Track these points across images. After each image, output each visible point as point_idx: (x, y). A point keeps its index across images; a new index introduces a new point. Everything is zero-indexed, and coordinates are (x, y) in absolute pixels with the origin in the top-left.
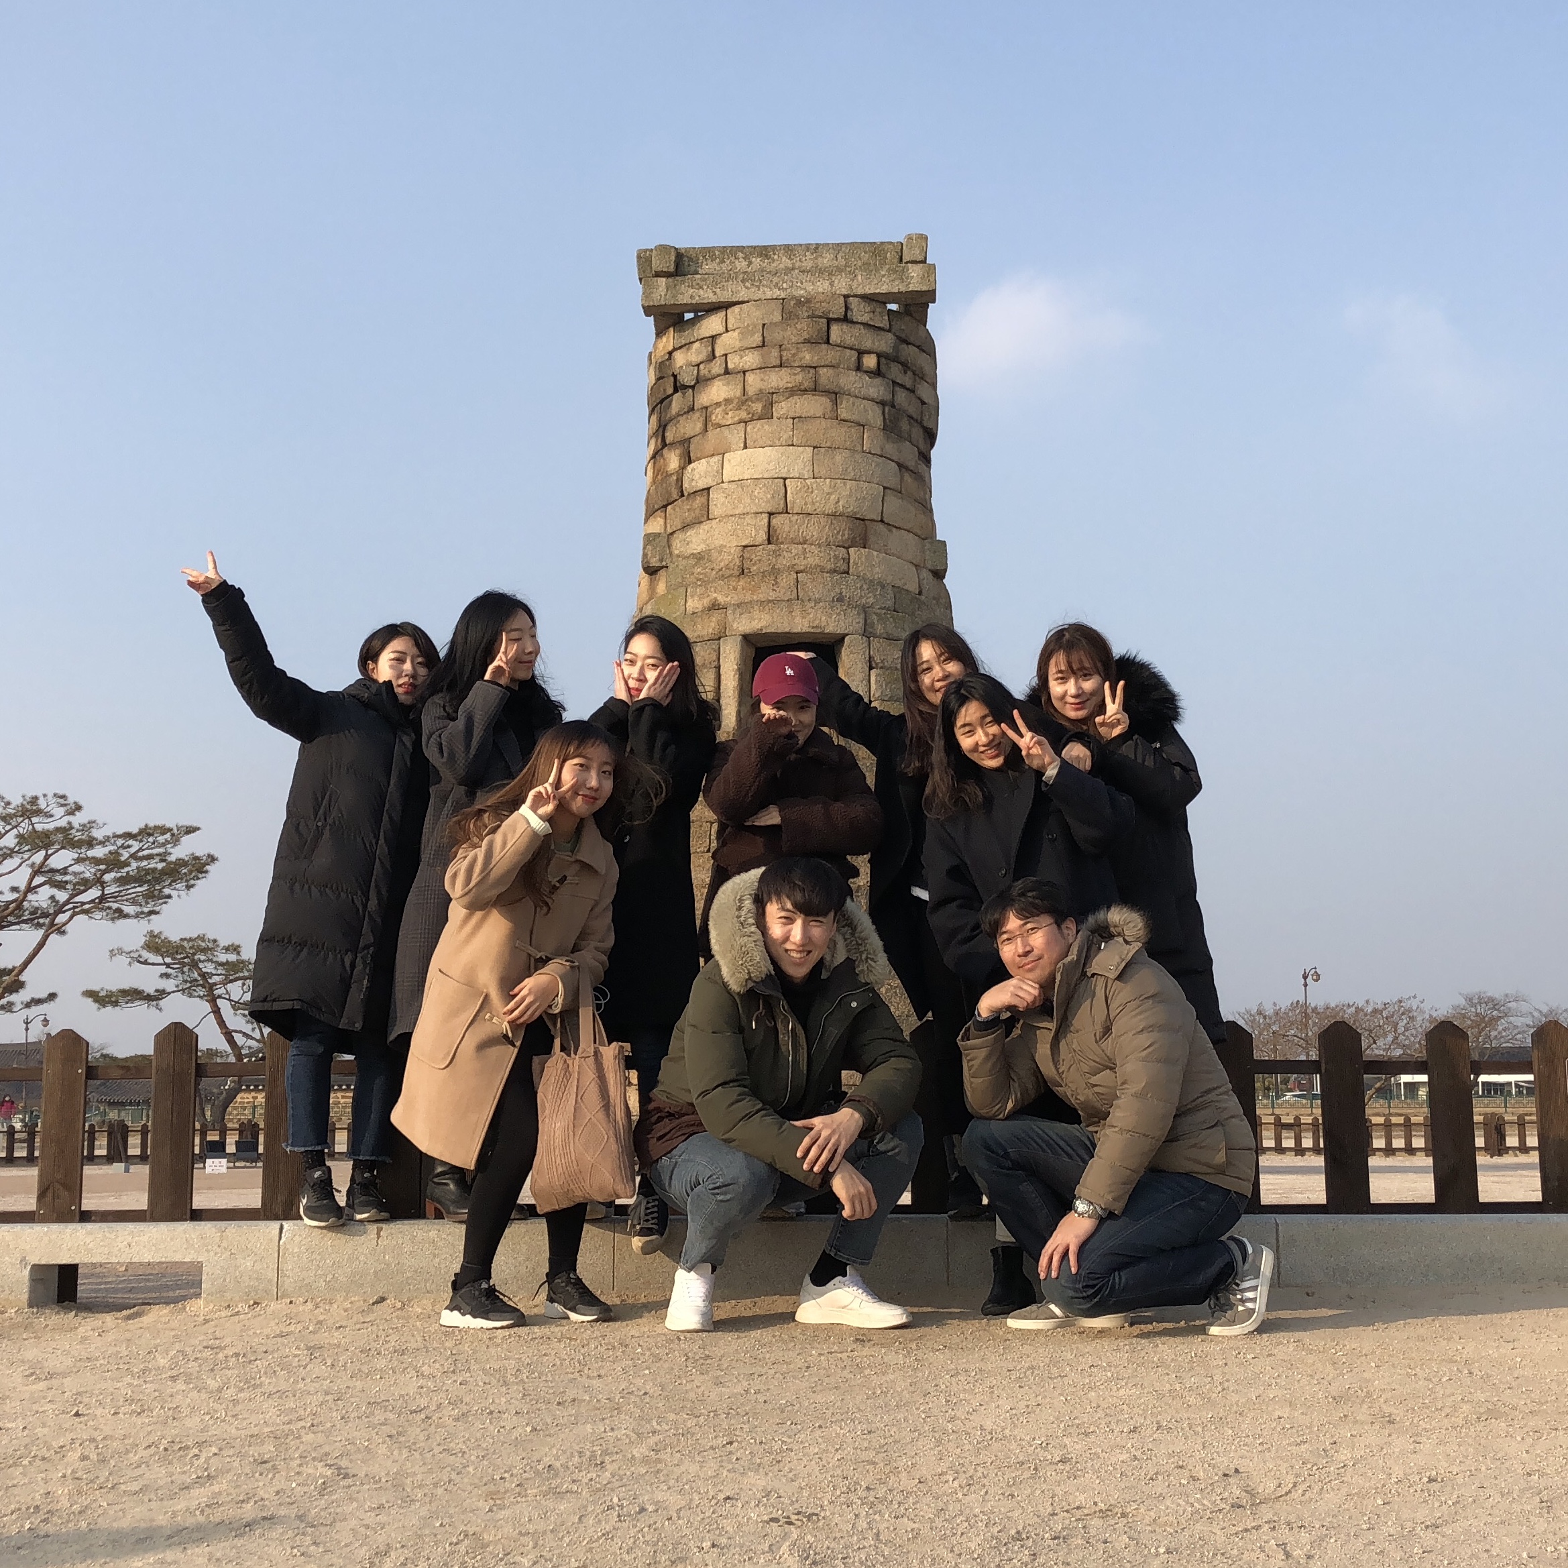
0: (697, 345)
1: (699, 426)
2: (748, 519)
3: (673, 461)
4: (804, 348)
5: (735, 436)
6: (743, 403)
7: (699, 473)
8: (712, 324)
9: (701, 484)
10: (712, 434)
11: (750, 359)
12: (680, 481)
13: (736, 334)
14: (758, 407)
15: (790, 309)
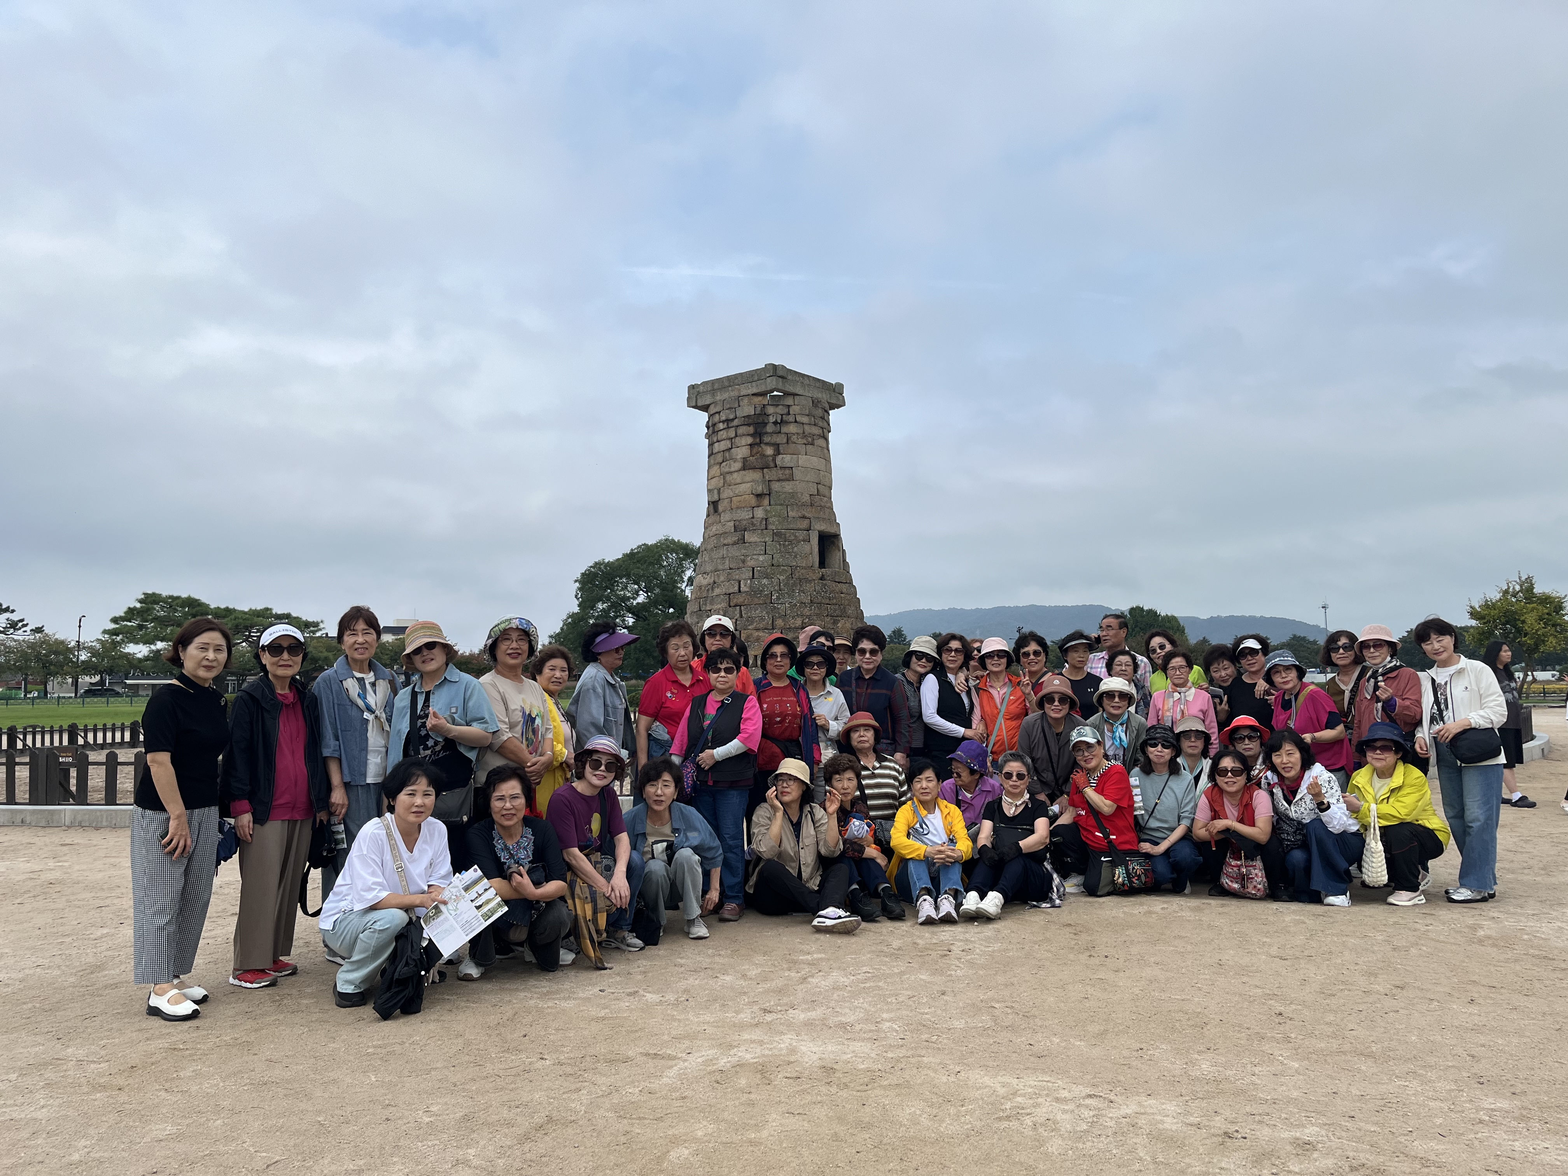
0: (780, 407)
1: (785, 441)
2: (811, 484)
3: (769, 451)
4: (821, 420)
5: (802, 449)
7: (785, 459)
8: (789, 401)
9: (788, 465)
10: (792, 446)
11: (805, 420)
12: (774, 460)
13: (798, 407)
14: (810, 439)
15: (816, 403)
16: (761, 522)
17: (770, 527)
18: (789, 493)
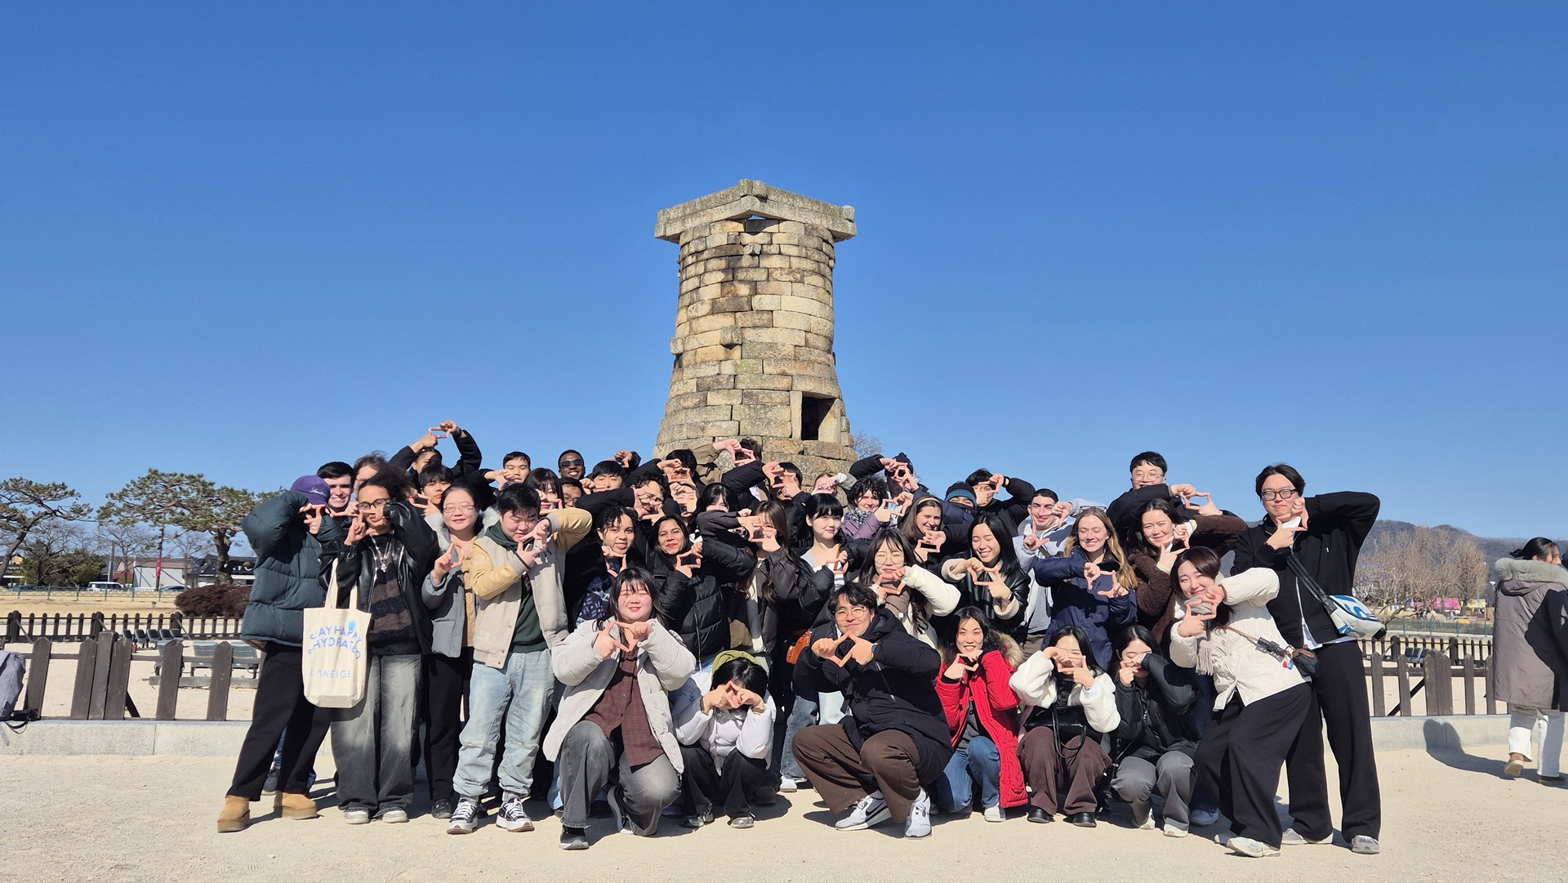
0: (761, 234)
1: (764, 277)
2: (795, 332)
3: (744, 290)
4: (816, 251)
5: (787, 287)
6: (791, 272)
7: (762, 302)
8: (773, 228)
9: (767, 308)
10: (773, 284)
11: (794, 251)
12: (750, 302)
13: (784, 236)
14: (798, 276)
15: (810, 230)
16: (728, 379)
17: (740, 386)
18: (767, 344)
